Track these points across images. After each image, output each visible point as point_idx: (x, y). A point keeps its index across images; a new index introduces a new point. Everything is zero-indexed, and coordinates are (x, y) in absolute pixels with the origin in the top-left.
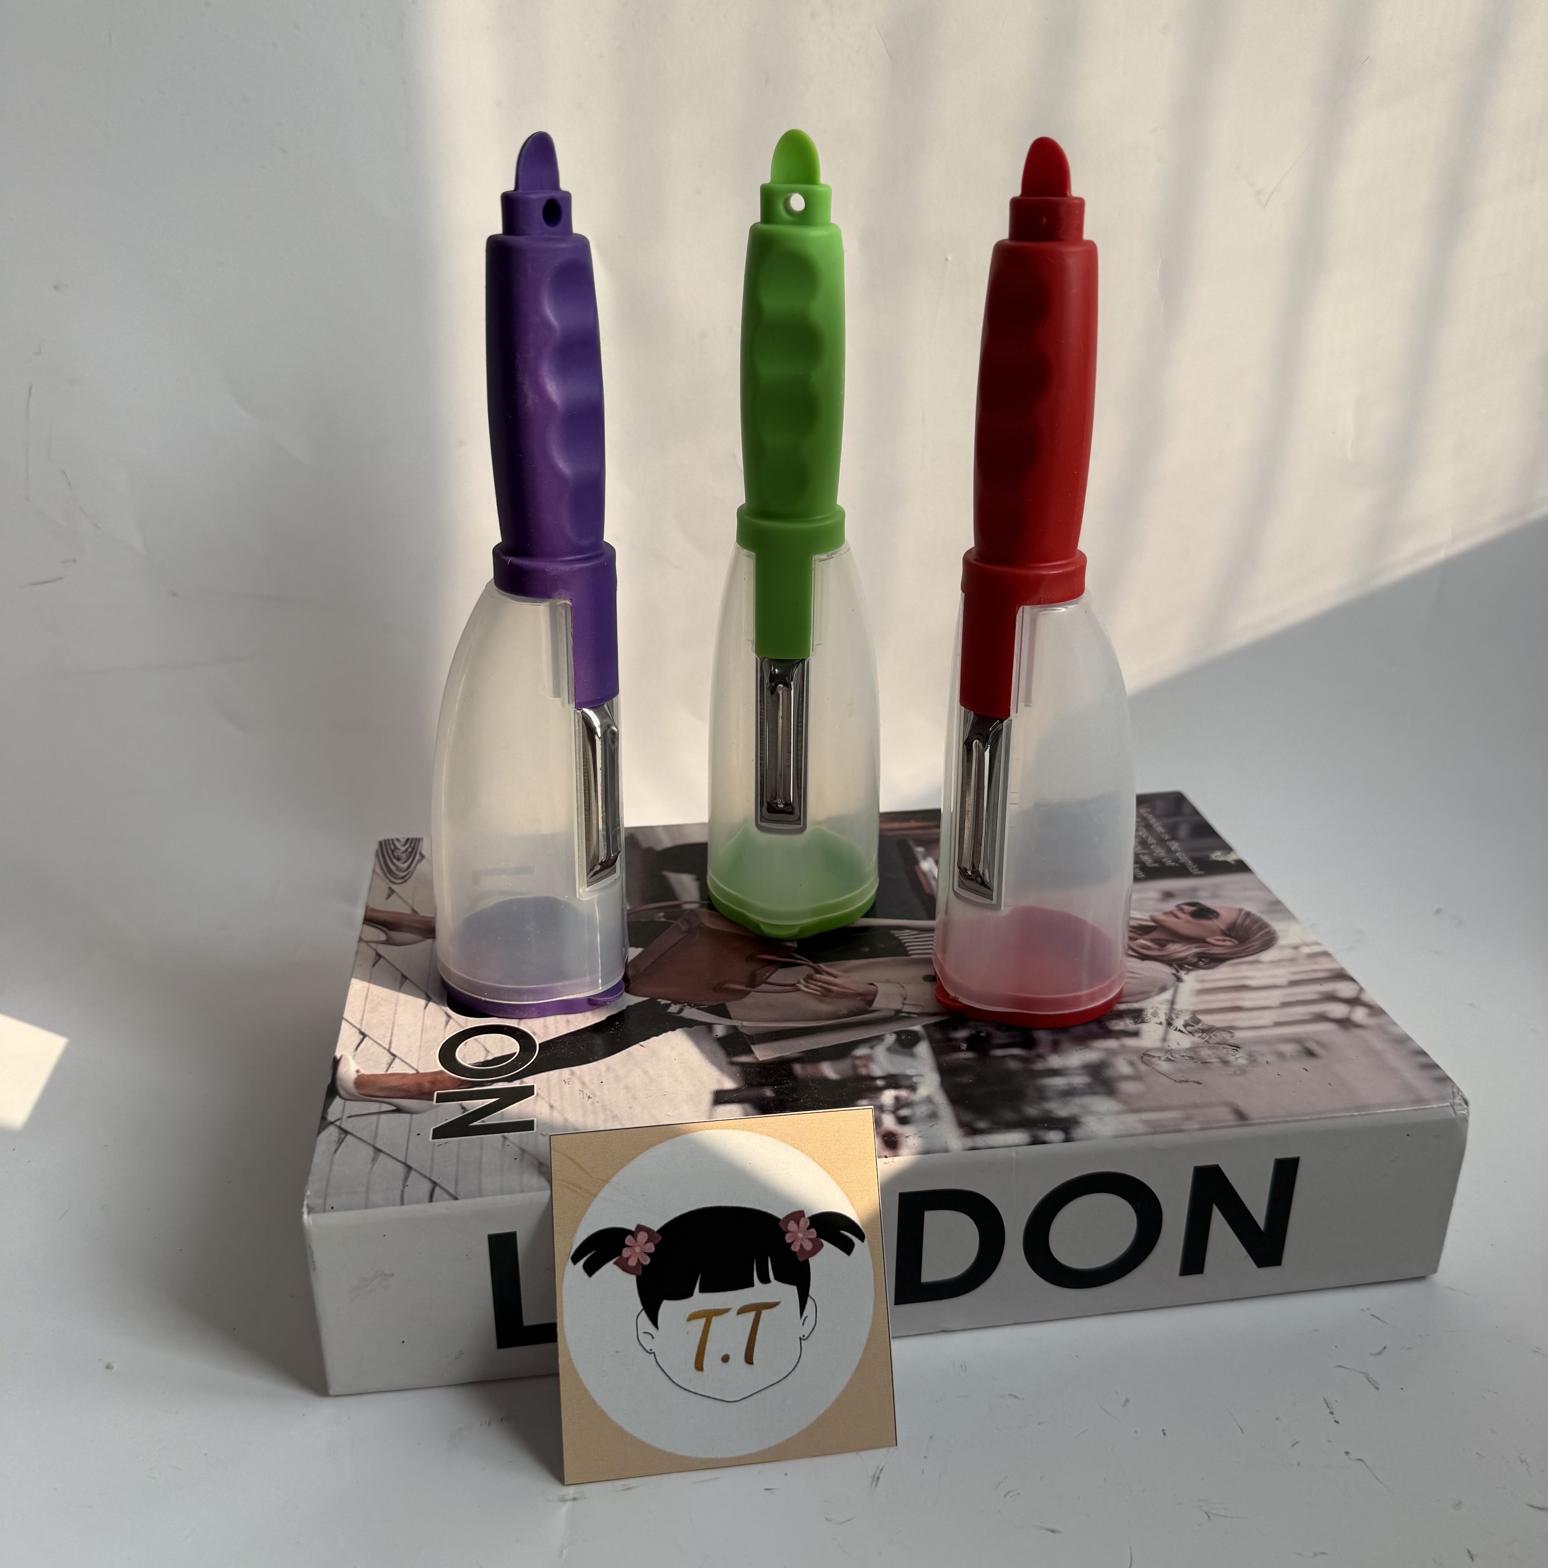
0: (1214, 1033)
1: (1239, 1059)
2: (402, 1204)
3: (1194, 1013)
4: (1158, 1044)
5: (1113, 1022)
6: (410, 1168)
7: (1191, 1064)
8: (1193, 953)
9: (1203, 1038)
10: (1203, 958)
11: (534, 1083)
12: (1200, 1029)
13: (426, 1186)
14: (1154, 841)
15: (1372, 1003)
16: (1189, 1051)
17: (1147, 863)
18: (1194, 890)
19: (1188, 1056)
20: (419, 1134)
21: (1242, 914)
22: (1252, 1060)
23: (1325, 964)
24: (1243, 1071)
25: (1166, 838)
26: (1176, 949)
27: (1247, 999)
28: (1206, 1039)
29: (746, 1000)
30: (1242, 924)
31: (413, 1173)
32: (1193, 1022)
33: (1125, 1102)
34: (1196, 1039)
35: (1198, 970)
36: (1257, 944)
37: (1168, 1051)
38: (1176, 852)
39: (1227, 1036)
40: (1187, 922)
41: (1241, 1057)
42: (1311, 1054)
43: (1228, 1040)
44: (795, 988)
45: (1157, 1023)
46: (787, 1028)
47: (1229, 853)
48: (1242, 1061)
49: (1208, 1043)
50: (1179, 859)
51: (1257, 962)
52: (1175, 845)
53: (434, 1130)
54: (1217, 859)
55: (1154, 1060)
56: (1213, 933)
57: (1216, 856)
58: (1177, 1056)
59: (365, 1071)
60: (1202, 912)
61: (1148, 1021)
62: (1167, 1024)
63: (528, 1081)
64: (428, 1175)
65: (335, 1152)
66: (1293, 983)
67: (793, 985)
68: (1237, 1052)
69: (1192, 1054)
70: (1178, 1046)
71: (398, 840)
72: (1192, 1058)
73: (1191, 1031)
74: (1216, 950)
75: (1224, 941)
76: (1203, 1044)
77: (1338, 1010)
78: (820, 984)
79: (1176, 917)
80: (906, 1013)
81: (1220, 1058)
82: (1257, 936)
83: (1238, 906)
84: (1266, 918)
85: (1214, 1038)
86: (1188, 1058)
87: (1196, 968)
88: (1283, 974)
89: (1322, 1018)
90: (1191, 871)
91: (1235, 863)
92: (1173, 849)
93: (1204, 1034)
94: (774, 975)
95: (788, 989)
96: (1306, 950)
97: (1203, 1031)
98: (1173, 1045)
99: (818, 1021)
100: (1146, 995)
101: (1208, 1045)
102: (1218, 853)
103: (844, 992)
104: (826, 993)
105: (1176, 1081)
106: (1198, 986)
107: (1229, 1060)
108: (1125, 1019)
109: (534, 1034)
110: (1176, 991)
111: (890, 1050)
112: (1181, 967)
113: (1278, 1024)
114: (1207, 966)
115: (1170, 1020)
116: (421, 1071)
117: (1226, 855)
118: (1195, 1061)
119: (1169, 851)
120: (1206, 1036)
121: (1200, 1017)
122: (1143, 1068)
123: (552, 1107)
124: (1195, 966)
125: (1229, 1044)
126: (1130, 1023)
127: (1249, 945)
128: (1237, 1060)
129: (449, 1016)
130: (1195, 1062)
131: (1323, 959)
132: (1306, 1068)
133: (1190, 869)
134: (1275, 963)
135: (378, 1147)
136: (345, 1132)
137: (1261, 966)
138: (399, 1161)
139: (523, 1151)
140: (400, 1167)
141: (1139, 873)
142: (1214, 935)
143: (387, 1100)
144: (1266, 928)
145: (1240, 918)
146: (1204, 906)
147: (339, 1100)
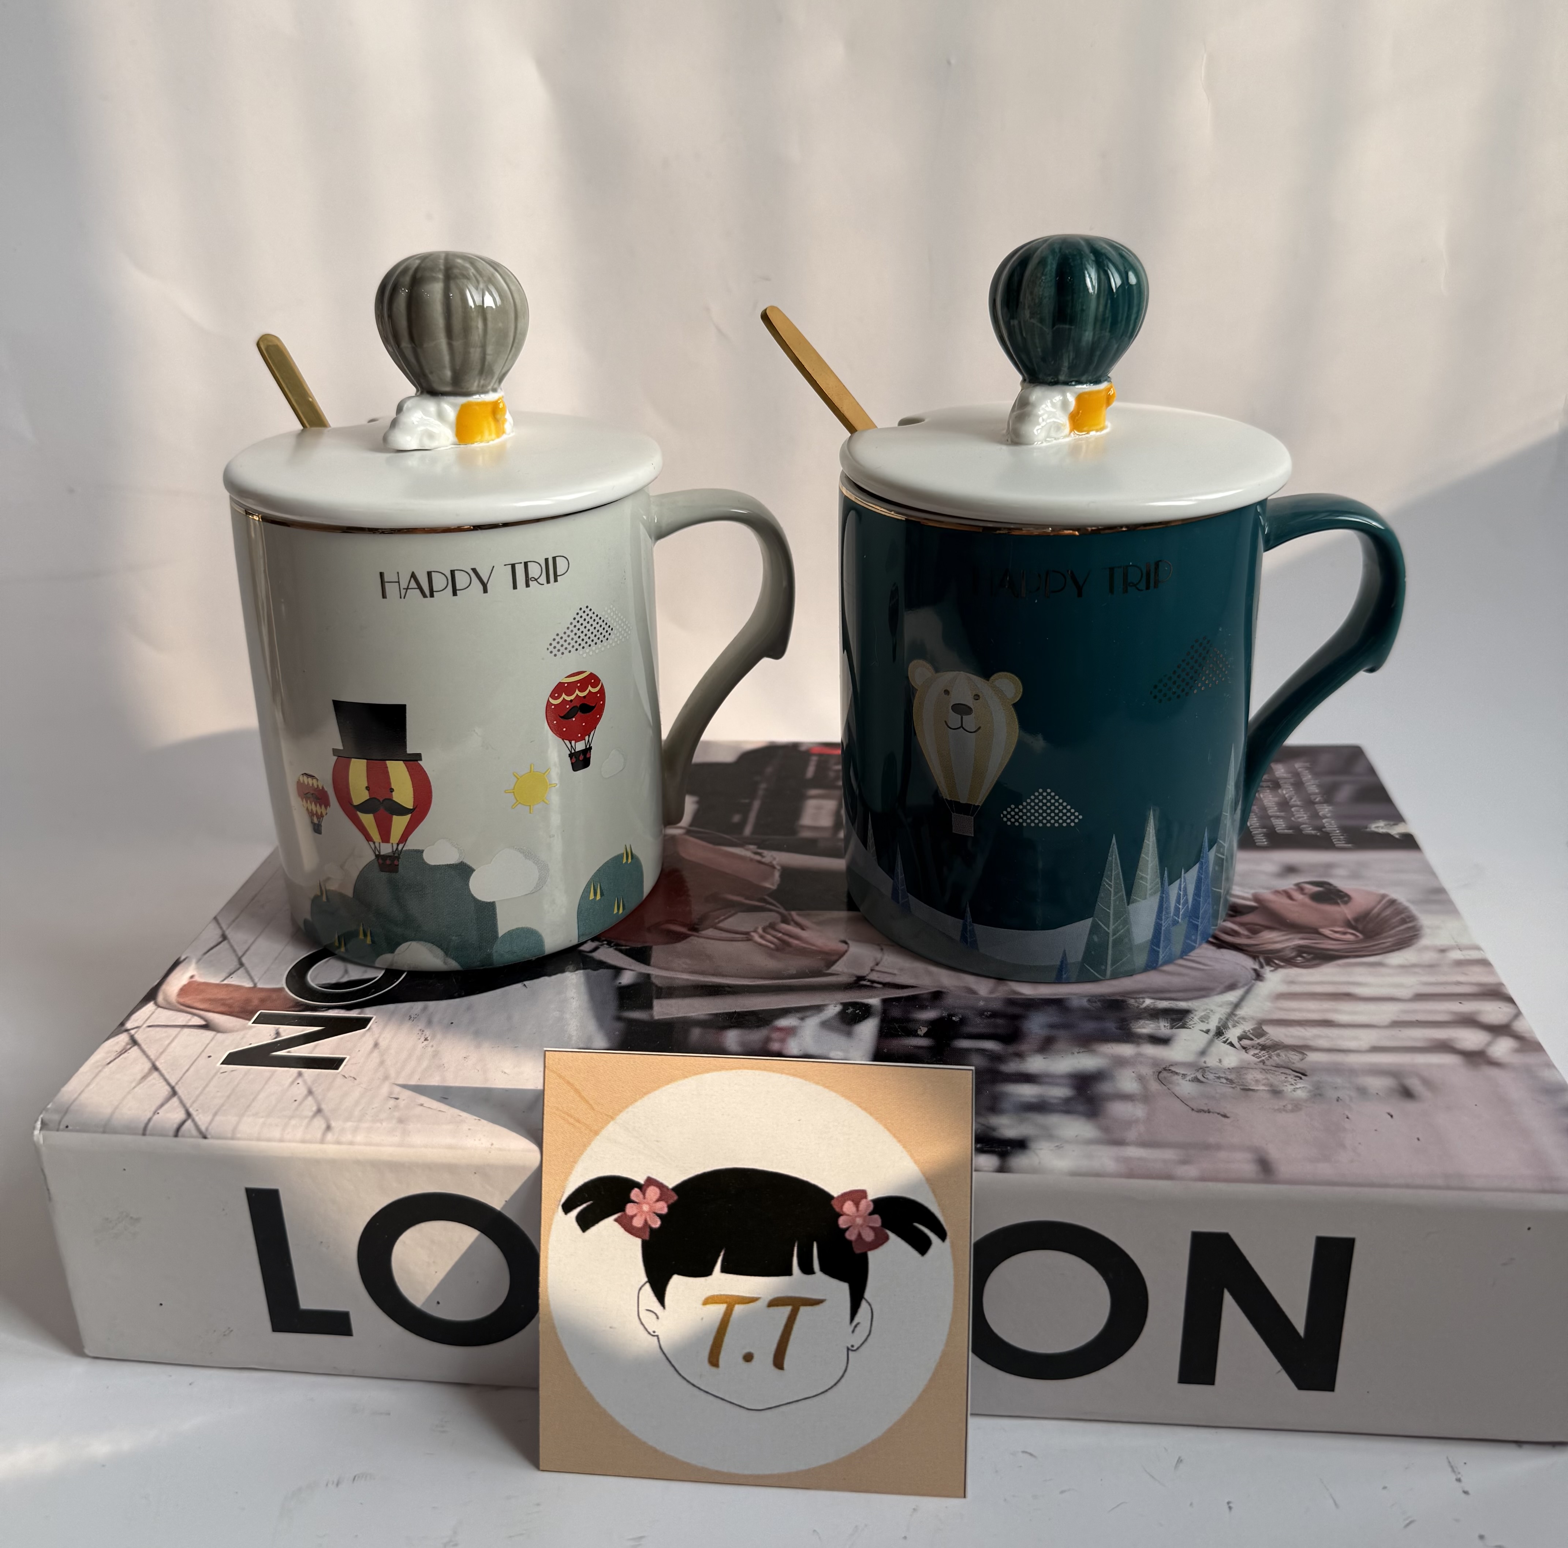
0: (1278, 1051)
1: (1299, 1090)
2: (144, 1134)
3: (1262, 1022)
4: (1189, 1058)
5: (1142, 1022)
6: (174, 1093)
7: (1227, 1090)
8: (1294, 945)
9: (1258, 1058)
10: (1305, 953)
12: (1260, 1045)
13: (179, 1117)
14: (1299, 803)
15: (1527, 1035)
16: (1230, 1072)
17: (1276, 829)
18: (1329, 866)
19: (1227, 1079)
20: (209, 1057)
21: (1384, 902)
22: (1317, 1094)
23: (1478, 976)
24: (1297, 1106)
25: (1317, 800)
26: (1274, 939)
27: (1345, 1012)
28: (1263, 1058)
29: (680, 946)
30: (1379, 914)
31: (174, 1101)
32: (1253, 1036)
33: (1106, 1130)
34: (1249, 1057)
35: (1290, 968)
36: (1389, 941)
37: (1201, 1068)
38: (1325, 817)
39: (1294, 1057)
40: (1303, 905)
41: (1303, 1087)
42: (1407, 1093)
43: (1294, 1063)
44: (747, 937)
45: (1203, 1031)
46: (710, 984)
47: (1396, 824)
48: (1301, 1094)
49: (1264, 1063)
50: (1325, 827)
53: (230, 1054)
54: (1376, 830)
55: (1176, 1077)
56: (1334, 923)
57: (1377, 827)
58: (1211, 1076)
59: (199, 980)
60: (1329, 895)
61: (1190, 1027)
62: (1216, 1033)
63: (371, 1012)
64: (188, 1105)
65: (109, 1063)
66: (1420, 997)
67: (747, 933)
68: (1301, 1081)
69: (1232, 1076)
70: (1219, 1064)
72: (1231, 1081)
73: (1245, 1046)
74: (1328, 945)
75: (1345, 933)
76: (1255, 1064)
77: (1471, 1039)
78: (780, 935)
79: (1290, 897)
80: (869, 981)
81: (1271, 1085)
82: (1393, 932)
83: (1382, 891)
84: (1414, 909)
85: (1275, 1058)
86: (1225, 1081)
87: (1289, 964)
88: (1411, 983)
89: (1445, 1047)
90: (1335, 843)
91: (1400, 837)
92: (1321, 814)
93: (1263, 1052)
94: (730, 920)
95: (739, 938)
96: (1456, 955)
97: (1263, 1048)
98: (1211, 1061)
99: (753, 980)
100: (1203, 992)
101: (1265, 1067)
102: (1381, 824)
103: (804, 948)
104: (783, 947)
105: (1193, 1110)
106: (1284, 988)
107: (1283, 1090)
108: (1160, 1020)
110: (1247, 992)
111: (825, 1025)
112: (1269, 962)
113: (1375, 1049)
114: (1307, 963)
115: (1222, 1028)
116: (260, 986)
117: (1391, 825)
118: (1234, 1086)
119: (1315, 815)
120: (1266, 1053)
121: (1265, 1028)
122: (1154, 1086)
123: (376, 1045)
124: (1290, 962)
125: (1293, 1069)
126: (1165, 1026)
127: (1377, 943)
128: (1294, 1091)
130: (1233, 1088)
131: (1477, 969)
132: (1392, 1113)
133: (1333, 840)
134: (1405, 968)
135: (158, 1064)
136: (134, 1042)
137: (1383, 970)
138: (169, 1084)
139: (310, 1092)
140: (166, 1090)
141: (1262, 840)
142: (1334, 926)
143: (202, 1013)
144: (1410, 922)
145: (1379, 906)
146: (1335, 887)
147: (151, 1006)
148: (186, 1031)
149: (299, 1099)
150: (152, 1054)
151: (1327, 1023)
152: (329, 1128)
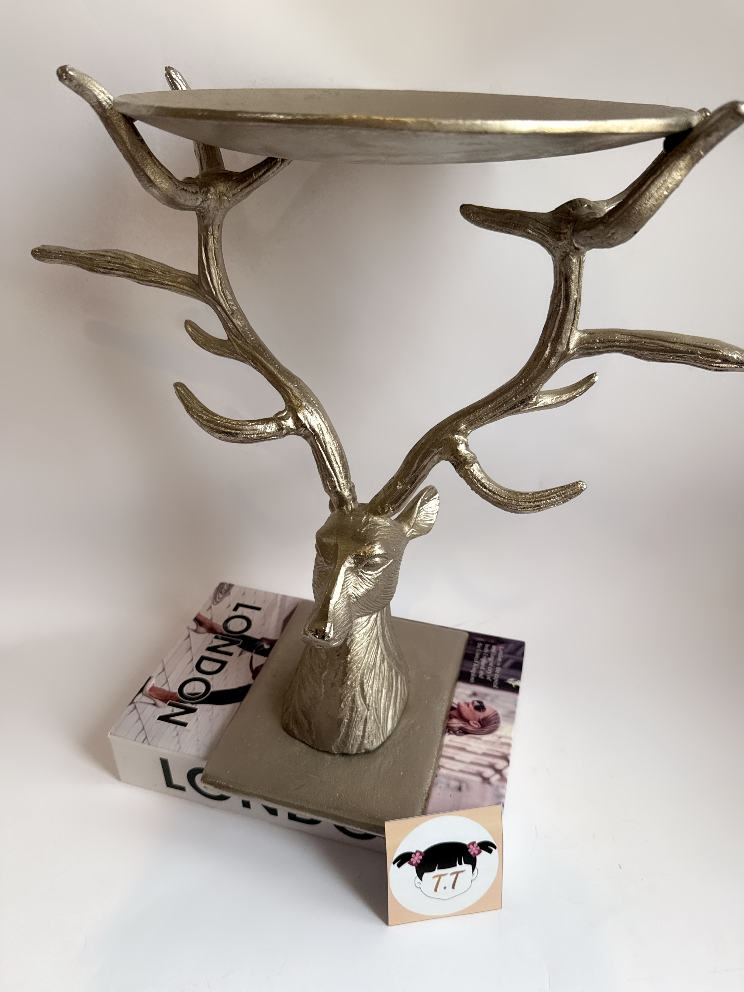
2: (135, 740)
6: (143, 728)
10: (461, 730)
11: (199, 707)
13: (144, 737)
14: (492, 665)
15: (505, 775)
17: (480, 675)
18: (486, 695)
20: (154, 716)
21: (494, 714)
23: (504, 750)
25: (498, 665)
26: (455, 722)
27: (460, 755)
30: (490, 718)
31: (143, 731)
36: (487, 730)
38: (496, 673)
40: (471, 710)
42: (460, 789)
47: (516, 681)
50: (494, 677)
51: (479, 739)
52: (498, 670)
53: (160, 716)
54: (509, 682)
57: (511, 681)
59: (156, 685)
60: (480, 707)
63: (198, 706)
64: (147, 733)
65: (129, 714)
66: (484, 754)
71: (227, 584)
74: (469, 728)
75: (476, 724)
77: (488, 773)
79: (468, 706)
82: (490, 726)
83: (496, 709)
84: (501, 719)
88: (484, 748)
89: (480, 774)
91: (515, 687)
92: (496, 671)
96: (503, 740)
102: (512, 679)
106: (448, 742)
109: (213, 686)
113: (461, 771)
114: (460, 734)
116: (171, 691)
117: (515, 681)
119: (494, 672)
123: (197, 720)
124: (455, 733)
127: (483, 730)
129: (193, 670)
131: (506, 747)
132: (452, 795)
133: (494, 684)
134: (487, 742)
135: (141, 717)
136: (135, 708)
137: (479, 741)
138: (143, 724)
139: (178, 734)
140: (141, 728)
141: (472, 679)
142: (475, 720)
143: (154, 699)
144: (497, 723)
145: (492, 715)
146: (483, 704)
147: (141, 695)
148: (150, 706)
149: (175, 736)
150: (140, 712)
151: (452, 758)
152: (180, 748)
